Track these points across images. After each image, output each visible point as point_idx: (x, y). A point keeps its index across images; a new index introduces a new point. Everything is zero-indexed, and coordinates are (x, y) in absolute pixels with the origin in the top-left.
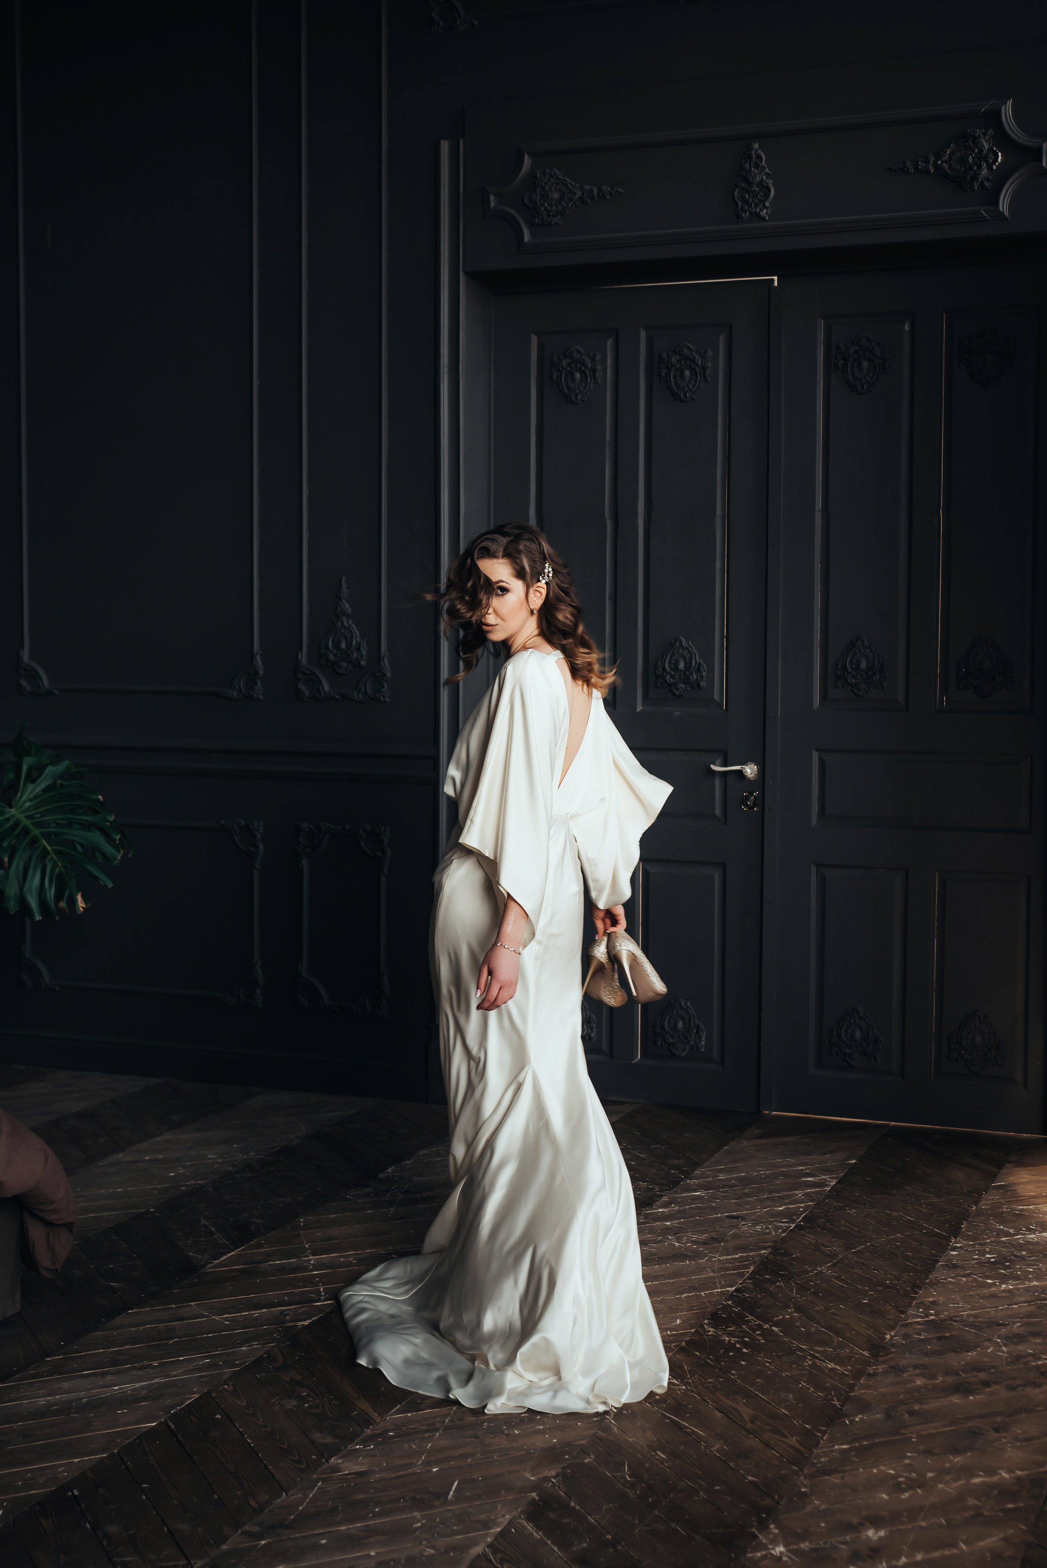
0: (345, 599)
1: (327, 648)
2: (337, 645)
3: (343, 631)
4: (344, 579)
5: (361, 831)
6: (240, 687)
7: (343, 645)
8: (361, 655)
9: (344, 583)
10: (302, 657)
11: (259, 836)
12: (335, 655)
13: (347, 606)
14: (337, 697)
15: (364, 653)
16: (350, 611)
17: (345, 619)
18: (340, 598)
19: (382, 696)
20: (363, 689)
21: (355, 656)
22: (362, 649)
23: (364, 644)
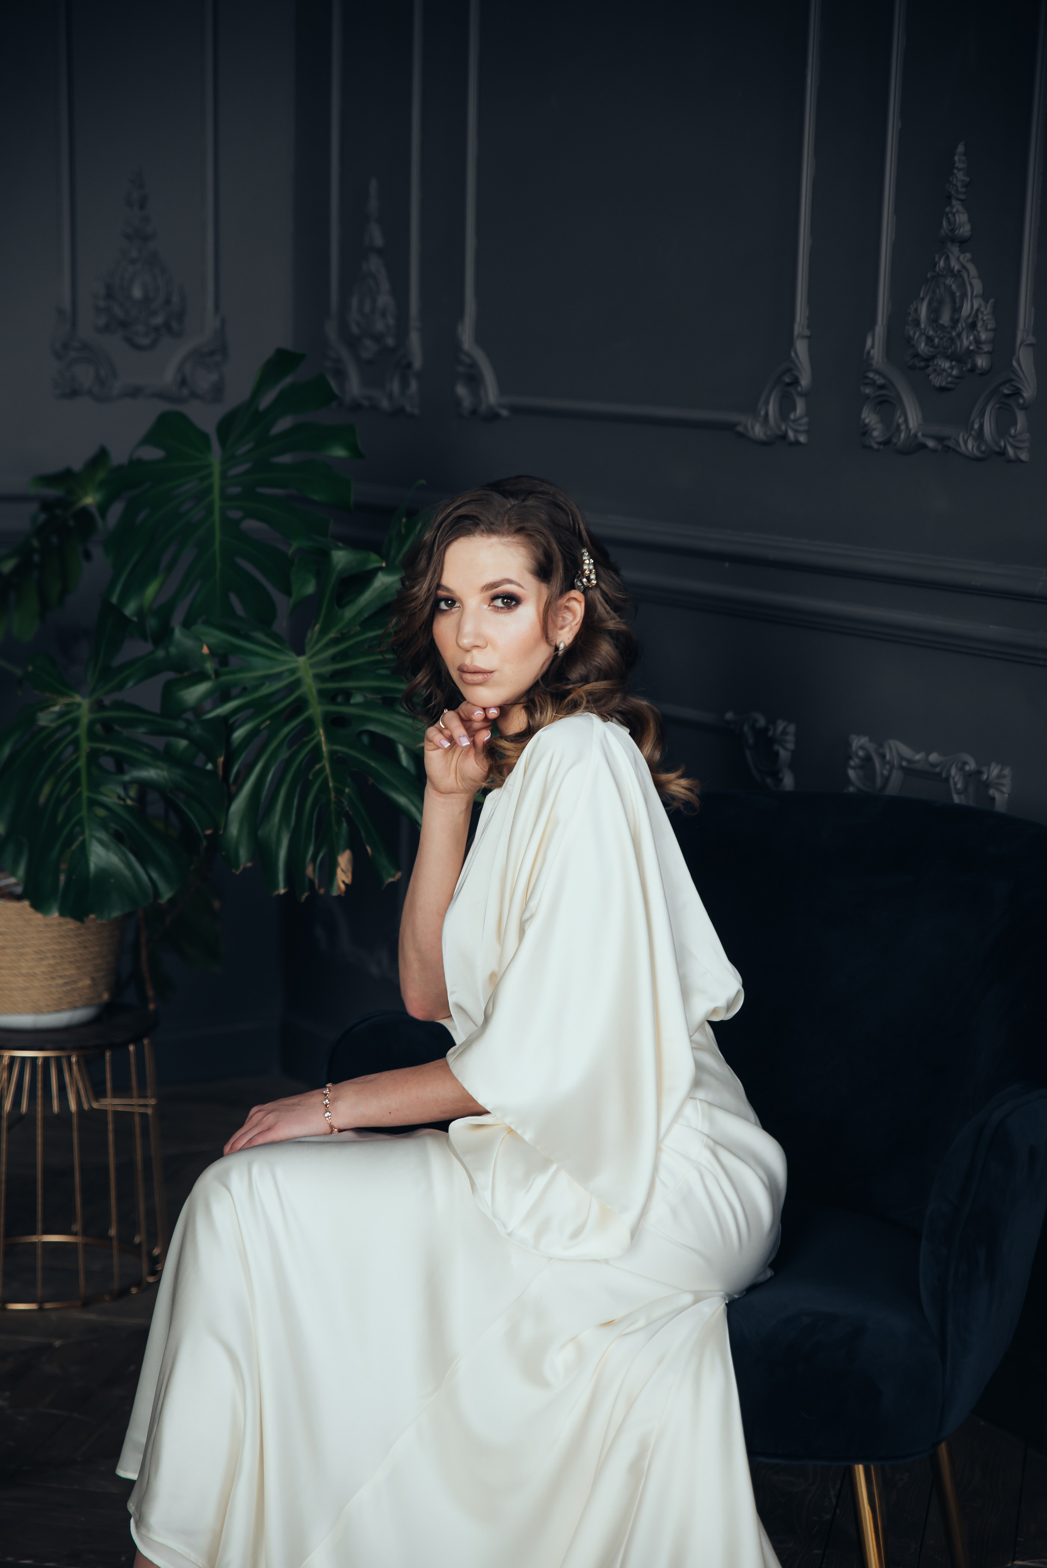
0: (962, 200)
1: (917, 323)
2: (935, 313)
3: (949, 281)
4: (961, 148)
5: (953, 771)
6: (767, 414)
7: (945, 319)
8: (978, 341)
9: (959, 161)
10: (873, 346)
11: (784, 755)
12: (930, 340)
13: (962, 218)
14: (931, 444)
15: (983, 336)
16: (965, 230)
17: (955, 249)
18: (949, 197)
19: (1012, 445)
20: (976, 426)
21: (966, 343)
22: (979, 324)
23: (986, 314)
